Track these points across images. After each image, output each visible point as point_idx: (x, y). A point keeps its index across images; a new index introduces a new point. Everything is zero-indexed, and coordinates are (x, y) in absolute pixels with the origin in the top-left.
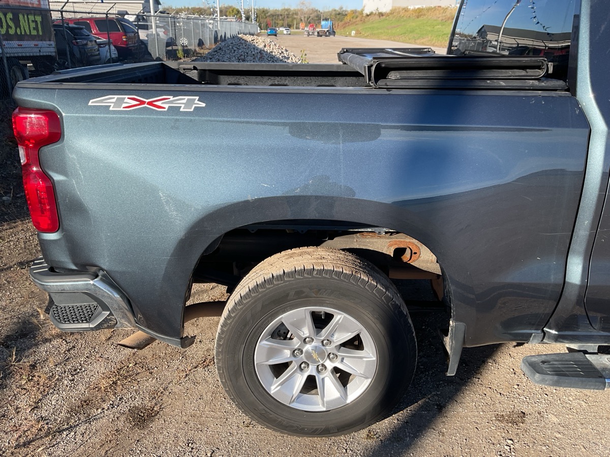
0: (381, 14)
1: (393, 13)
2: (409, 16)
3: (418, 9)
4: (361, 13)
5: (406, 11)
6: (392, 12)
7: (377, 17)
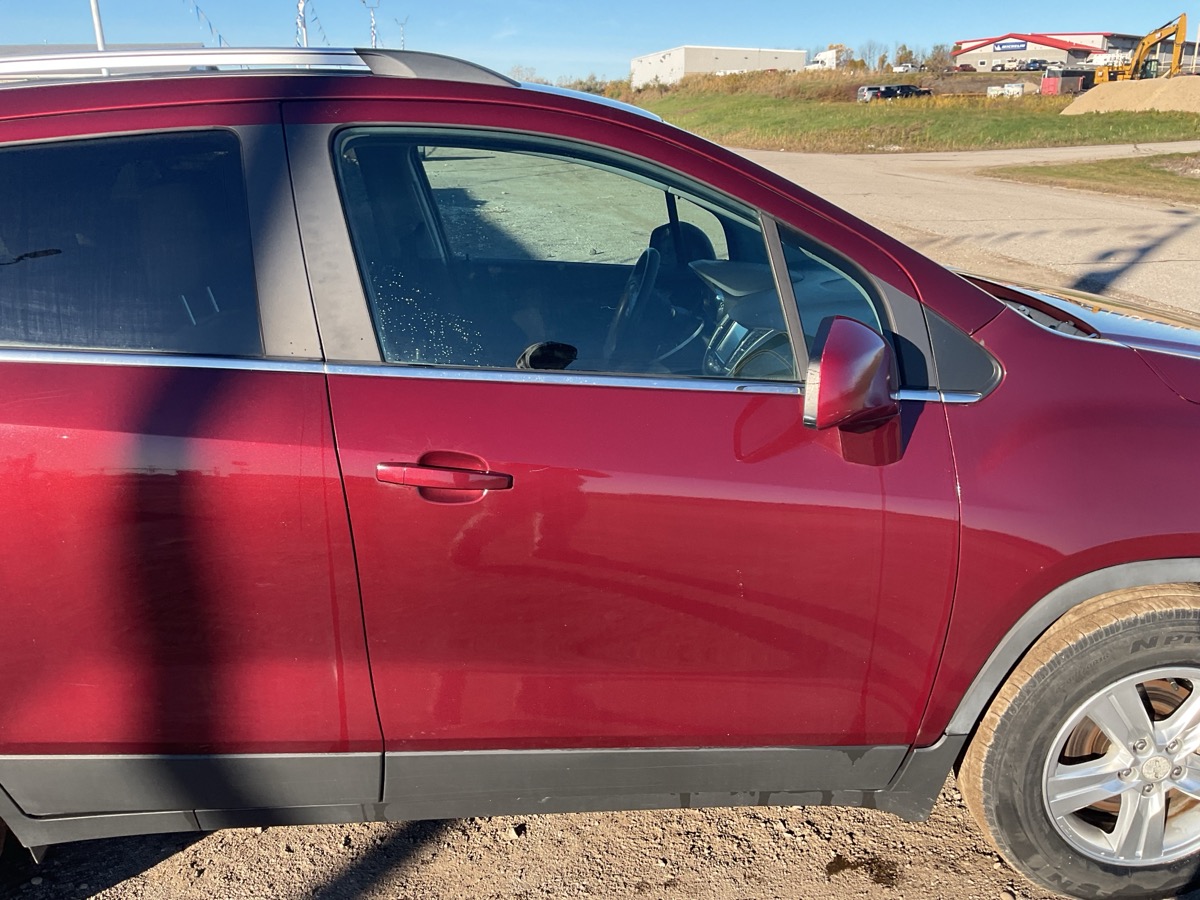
0: (664, 89)
1: (687, 85)
2: (717, 91)
3: (733, 76)
4: (629, 86)
5: (709, 80)
6: (685, 83)
7: (656, 93)
